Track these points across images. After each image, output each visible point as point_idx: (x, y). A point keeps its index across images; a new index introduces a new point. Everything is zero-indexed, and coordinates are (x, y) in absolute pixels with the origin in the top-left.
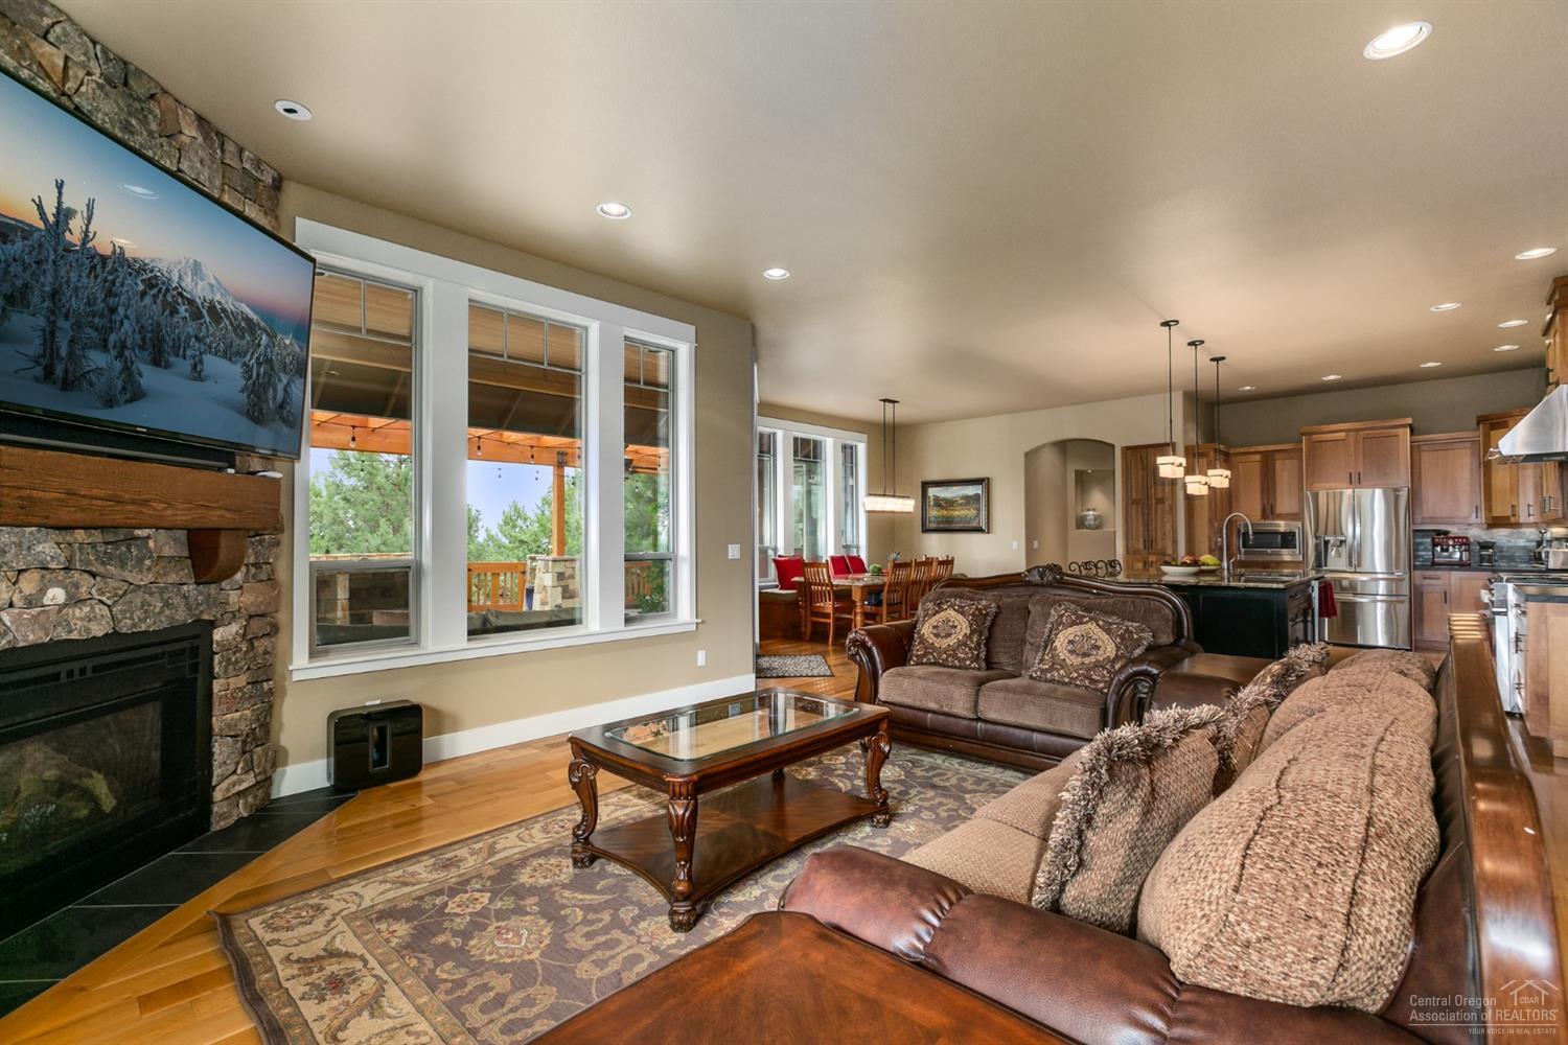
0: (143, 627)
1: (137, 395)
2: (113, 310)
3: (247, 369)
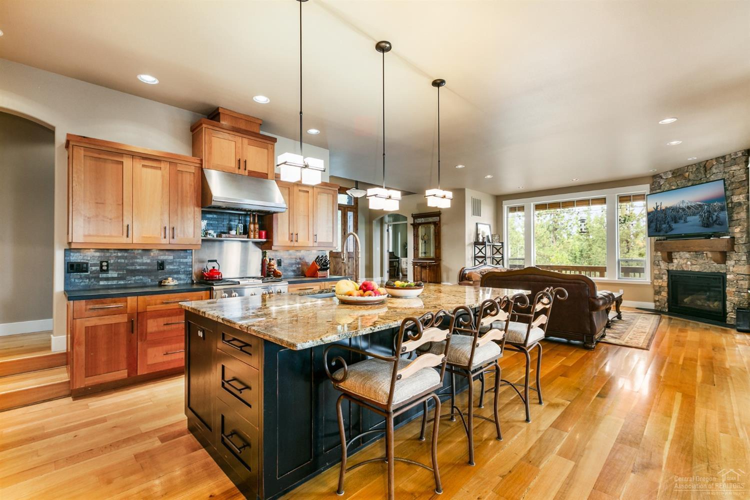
0: (704, 271)
1: (672, 229)
2: (666, 217)
3: (701, 216)
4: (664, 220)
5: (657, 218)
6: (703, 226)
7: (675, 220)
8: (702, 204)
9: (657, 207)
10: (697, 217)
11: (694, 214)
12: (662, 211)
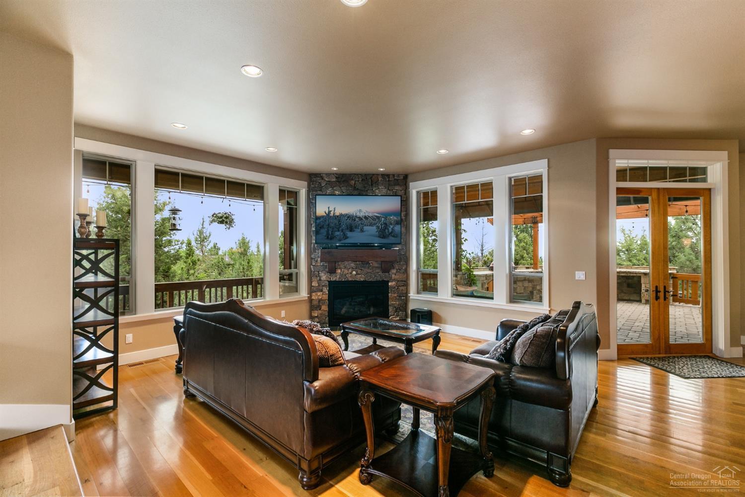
0: (370, 280)
1: (347, 238)
2: (340, 224)
3: (378, 227)
4: (338, 227)
5: (328, 225)
6: (379, 237)
7: (351, 229)
8: (379, 215)
9: (330, 212)
10: (375, 227)
11: (371, 225)
12: (336, 217)
